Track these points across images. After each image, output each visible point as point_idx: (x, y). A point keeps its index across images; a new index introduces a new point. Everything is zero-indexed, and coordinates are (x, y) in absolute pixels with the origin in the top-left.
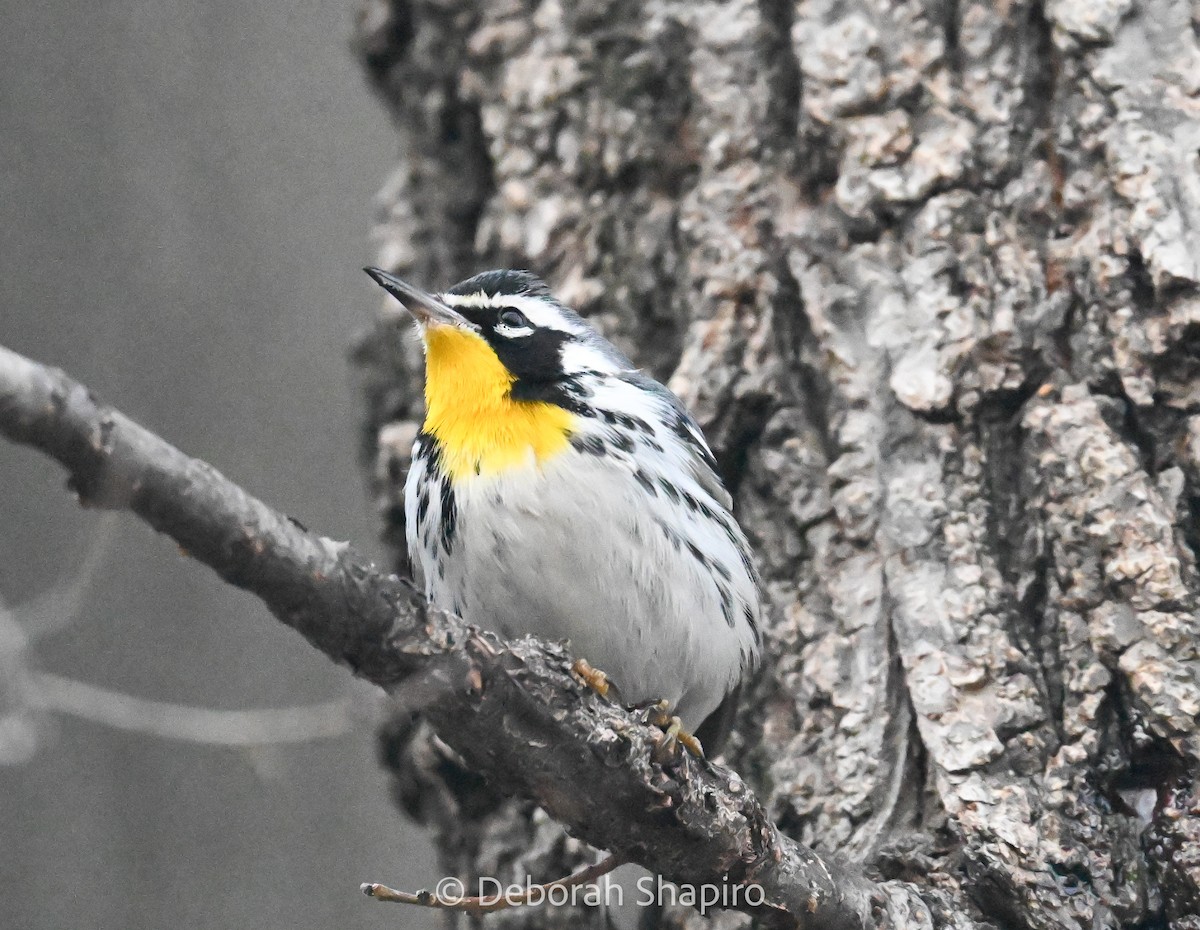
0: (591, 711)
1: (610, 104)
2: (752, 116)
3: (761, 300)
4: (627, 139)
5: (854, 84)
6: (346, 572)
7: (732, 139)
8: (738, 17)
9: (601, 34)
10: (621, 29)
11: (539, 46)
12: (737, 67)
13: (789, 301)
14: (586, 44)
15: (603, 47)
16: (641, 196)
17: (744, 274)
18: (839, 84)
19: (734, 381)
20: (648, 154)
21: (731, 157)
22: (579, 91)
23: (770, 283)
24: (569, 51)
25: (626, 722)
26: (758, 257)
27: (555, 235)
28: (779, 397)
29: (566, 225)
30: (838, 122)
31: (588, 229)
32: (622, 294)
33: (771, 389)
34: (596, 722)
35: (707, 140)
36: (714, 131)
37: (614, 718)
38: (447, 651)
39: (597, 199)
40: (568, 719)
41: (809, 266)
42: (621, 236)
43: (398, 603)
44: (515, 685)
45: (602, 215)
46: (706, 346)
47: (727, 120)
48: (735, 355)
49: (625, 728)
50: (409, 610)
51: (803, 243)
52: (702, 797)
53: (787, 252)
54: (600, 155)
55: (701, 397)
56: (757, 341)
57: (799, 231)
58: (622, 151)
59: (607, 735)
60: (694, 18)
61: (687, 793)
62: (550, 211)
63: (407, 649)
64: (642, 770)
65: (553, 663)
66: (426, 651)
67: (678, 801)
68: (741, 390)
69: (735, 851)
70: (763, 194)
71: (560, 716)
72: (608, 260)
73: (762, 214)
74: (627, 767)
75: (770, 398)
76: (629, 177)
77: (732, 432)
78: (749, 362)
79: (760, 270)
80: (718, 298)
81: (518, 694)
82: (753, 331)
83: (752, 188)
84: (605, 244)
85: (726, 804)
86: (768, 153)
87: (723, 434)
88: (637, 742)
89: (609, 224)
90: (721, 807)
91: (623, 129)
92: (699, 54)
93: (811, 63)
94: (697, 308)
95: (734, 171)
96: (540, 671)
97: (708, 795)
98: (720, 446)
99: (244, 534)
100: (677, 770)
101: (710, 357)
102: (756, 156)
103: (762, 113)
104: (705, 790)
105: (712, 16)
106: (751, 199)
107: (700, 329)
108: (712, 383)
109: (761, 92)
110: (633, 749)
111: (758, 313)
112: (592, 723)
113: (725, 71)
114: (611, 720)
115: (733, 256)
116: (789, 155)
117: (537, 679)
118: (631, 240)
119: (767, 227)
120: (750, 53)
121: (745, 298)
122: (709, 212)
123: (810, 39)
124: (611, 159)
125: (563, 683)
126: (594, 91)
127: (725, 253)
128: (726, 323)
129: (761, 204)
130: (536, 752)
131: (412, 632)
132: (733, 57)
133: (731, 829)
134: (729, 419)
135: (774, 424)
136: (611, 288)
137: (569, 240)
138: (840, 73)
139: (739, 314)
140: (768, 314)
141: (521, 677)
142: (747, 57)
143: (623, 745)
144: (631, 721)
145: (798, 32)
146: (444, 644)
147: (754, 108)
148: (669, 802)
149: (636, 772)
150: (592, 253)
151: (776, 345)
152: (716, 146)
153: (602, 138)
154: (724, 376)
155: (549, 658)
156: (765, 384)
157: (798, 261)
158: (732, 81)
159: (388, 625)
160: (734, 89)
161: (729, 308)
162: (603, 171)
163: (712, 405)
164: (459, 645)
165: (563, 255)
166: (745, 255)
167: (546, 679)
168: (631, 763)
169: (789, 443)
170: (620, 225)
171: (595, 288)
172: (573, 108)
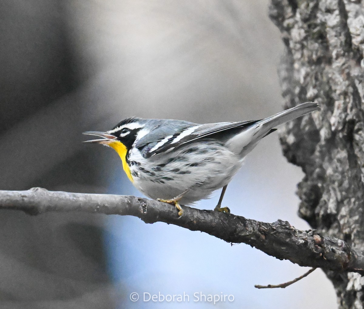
0: (296, 237)
1: (312, 41)
2: (341, 45)
3: (349, 94)
4: (317, 51)
5: (362, 35)
6: (222, 221)
7: (337, 51)
8: (335, 18)
9: (309, 23)
10: (312, 22)
11: (296, 26)
12: (336, 31)
13: (356, 93)
14: (305, 26)
15: (309, 26)
16: (323, 65)
17: (344, 88)
18: (359, 35)
19: (346, 117)
20: (322, 55)
21: (338, 56)
22: (305, 38)
23: (351, 89)
24: (302, 27)
25: (307, 236)
26: (347, 83)
27: (305, 78)
28: (357, 120)
29: (307, 75)
30: (360, 45)
31: (312, 76)
32: (322, 92)
33: (354, 118)
34: (298, 239)
35: (332, 52)
36: (333, 50)
37: (303, 236)
38: (253, 232)
39: (313, 67)
40: (290, 240)
41: (359, 83)
42: (319, 77)
43: (238, 224)
44: (274, 236)
45: (315, 72)
46: (338, 108)
47: (335, 47)
48: (345, 110)
49: (306, 238)
50: (241, 225)
51: (357, 77)
52: (331, 250)
53: (354, 80)
54: (312, 56)
55: (339, 123)
56: (350, 105)
57: (356, 74)
58: (316, 54)
59: (302, 241)
60: (325, 20)
61: (326, 250)
62: (303, 71)
63: (243, 235)
64: (312, 248)
65: (284, 227)
66: (248, 234)
67: (323, 253)
68: (347, 119)
69: (343, 261)
70: (346, 65)
71: (288, 240)
72: (318, 83)
73: (347, 71)
74: (308, 249)
75: (355, 120)
76: (319, 61)
77: (348, 130)
78: (349, 111)
79: (348, 86)
80: (340, 95)
81: (275, 237)
82: (349, 103)
83: (344, 64)
84: (316, 79)
85: (338, 250)
86: (346, 54)
87: (346, 130)
88: (309, 241)
89: (316, 73)
90: (336, 250)
91: (316, 48)
92: (328, 29)
93: (352, 30)
94: (335, 98)
95: (339, 60)
96: (280, 230)
97: (332, 249)
98: (345, 134)
99: (190, 220)
100: (322, 245)
101: (340, 111)
102: (343, 55)
103: (343, 44)
104: (331, 248)
105: (330, 18)
106: (344, 67)
107: (337, 103)
108: (341, 118)
109: (343, 38)
110: (309, 243)
111: (349, 97)
112: (297, 240)
113: (334, 33)
114: (302, 237)
115: (341, 83)
116: (352, 54)
117: (279, 233)
118: (322, 77)
119: (348, 74)
120: (339, 28)
121: (345, 94)
122: (335, 72)
123: (351, 23)
124: (314, 57)
125: (287, 232)
126: (309, 38)
127: (339, 83)
128: (342, 101)
129: (347, 68)
130: (284, 250)
131: (243, 231)
132: (335, 29)
133: (340, 256)
134: (346, 126)
135: (356, 128)
136: (319, 91)
137: (308, 79)
138: (358, 32)
139: (345, 99)
140: (352, 97)
141: (275, 233)
142: (338, 29)
143: (306, 243)
144: (308, 236)
145: (349, 21)
146: (252, 231)
147: (341, 42)
148: (321, 254)
149: (310, 249)
150: (314, 81)
151: (355, 106)
152: (334, 54)
153: (312, 51)
154: (343, 116)
155: (282, 226)
156: (353, 117)
157: (357, 82)
158: (336, 36)
159: (235, 231)
160: (336, 38)
161: (342, 97)
162: (313, 60)
163: (341, 124)
164: (256, 230)
165: (308, 83)
166: (344, 83)
167: (282, 232)
168: (309, 247)
169: (360, 132)
170: (319, 74)
171: (316, 91)
172: (305, 43)
